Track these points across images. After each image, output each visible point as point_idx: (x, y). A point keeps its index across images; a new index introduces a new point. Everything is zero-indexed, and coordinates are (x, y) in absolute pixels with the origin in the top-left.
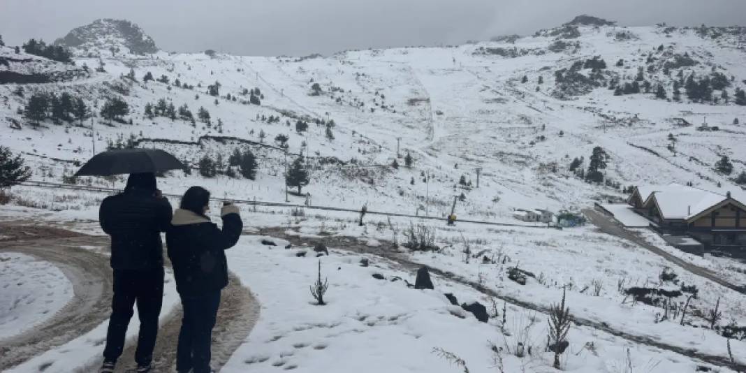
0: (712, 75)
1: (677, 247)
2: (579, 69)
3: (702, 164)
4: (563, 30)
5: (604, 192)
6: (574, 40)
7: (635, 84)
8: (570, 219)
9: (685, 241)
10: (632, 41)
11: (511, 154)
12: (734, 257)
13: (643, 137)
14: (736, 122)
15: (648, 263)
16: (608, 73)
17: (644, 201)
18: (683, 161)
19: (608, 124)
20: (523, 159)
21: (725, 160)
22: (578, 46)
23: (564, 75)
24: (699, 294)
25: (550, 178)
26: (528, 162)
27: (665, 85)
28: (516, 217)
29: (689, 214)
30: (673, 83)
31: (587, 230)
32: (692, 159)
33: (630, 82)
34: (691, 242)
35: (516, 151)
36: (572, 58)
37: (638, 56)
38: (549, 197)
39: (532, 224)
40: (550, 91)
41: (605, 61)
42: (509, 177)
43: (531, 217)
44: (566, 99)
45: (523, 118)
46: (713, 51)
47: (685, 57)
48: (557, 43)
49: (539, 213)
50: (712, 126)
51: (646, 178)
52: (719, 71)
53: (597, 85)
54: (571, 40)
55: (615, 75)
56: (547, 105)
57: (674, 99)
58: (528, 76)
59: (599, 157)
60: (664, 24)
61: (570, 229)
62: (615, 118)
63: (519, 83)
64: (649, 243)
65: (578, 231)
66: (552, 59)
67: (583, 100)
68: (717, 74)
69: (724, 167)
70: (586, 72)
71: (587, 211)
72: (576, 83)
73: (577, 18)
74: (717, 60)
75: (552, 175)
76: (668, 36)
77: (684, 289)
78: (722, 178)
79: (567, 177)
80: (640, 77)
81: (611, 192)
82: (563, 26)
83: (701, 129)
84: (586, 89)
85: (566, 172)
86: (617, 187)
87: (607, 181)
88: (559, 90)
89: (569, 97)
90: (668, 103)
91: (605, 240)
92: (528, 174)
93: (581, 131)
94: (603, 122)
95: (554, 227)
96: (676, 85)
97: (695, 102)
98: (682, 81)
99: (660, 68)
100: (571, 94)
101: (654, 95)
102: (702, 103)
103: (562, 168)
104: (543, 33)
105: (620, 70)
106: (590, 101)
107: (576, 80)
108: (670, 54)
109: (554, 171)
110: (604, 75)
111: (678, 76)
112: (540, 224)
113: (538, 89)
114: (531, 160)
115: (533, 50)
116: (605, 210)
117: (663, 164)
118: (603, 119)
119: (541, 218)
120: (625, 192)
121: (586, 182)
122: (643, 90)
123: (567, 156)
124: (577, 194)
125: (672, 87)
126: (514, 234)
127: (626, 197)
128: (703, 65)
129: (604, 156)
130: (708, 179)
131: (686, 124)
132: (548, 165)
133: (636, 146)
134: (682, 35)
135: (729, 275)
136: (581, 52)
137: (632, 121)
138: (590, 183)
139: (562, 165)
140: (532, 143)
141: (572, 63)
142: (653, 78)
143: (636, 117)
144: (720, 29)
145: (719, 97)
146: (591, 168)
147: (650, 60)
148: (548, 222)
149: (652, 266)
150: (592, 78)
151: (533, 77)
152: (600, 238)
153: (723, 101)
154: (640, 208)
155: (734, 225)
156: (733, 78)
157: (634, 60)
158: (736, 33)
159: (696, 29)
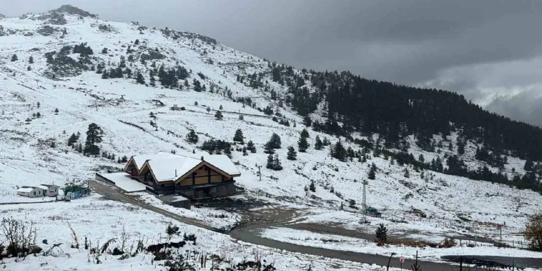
0: (176, 67)
1: (171, 204)
2: (68, 53)
3: (177, 136)
4: (49, 16)
5: (102, 164)
6: (62, 27)
7: (119, 70)
8: (76, 191)
9: (176, 199)
10: (112, 34)
11: (6, 131)
12: (210, 206)
13: (130, 116)
14: (196, 104)
15: (152, 221)
16: (94, 58)
17: (139, 169)
18: (163, 135)
19: (100, 104)
20: (21, 136)
21: (193, 132)
22: (65, 32)
23: (54, 57)
24: (197, 241)
25: (51, 153)
26: (25, 138)
27: (143, 72)
28: (22, 195)
29: (176, 176)
30: (149, 72)
31: (93, 199)
32: (169, 132)
33: (114, 68)
34: (181, 198)
35: (11, 128)
36: (60, 42)
37: (119, 47)
38: (51, 171)
39: (40, 199)
40: (42, 71)
41: (92, 48)
42: (7, 155)
43: (37, 193)
44: (58, 80)
45: (16, 95)
46: (175, 49)
47: (156, 52)
48: (45, 27)
49: (45, 188)
50: (180, 107)
51: (136, 149)
52: (181, 65)
53: (86, 69)
54: (57, 26)
55: (102, 61)
56: (40, 84)
57: (151, 84)
58: (18, 56)
59: (94, 132)
60: (137, 23)
61: (77, 201)
62: (104, 99)
63: (9, 61)
64: (149, 204)
65: (86, 201)
66: (41, 41)
67: (74, 81)
68: (180, 68)
69: (193, 138)
70: (75, 57)
71: (89, 182)
72: (67, 65)
73: (63, 6)
74: (179, 57)
75: (51, 150)
76: (141, 33)
77: (186, 238)
78: (191, 147)
79: (66, 152)
80: (122, 65)
81: (108, 163)
82: (49, 12)
83: (173, 109)
84: (76, 72)
85: (65, 147)
86: (112, 158)
87: (104, 153)
88: (51, 70)
89: (61, 78)
90: (146, 87)
91: (111, 206)
92: (28, 150)
93: (74, 109)
94: (95, 101)
95: (62, 200)
96: (152, 74)
97: (167, 87)
98: (156, 70)
99: (138, 58)
100: (62, 75)
101: (135, 80)
102: (171, 89)
103: (60, 143)
104: (29, 16)
105: (105, 58)
106: (81, 83)
107: (66, 62)
108: (145, 48)
109: (53, 146)
110: (92, 60)
111: (152, 66)
112: (47, 199)
113: (29, 69)
114: (29, 136)
115: (21, 31)
116: (106, 179)
117: (148, 137)
118: (94, 99)
119: (49, 192)
120: (119, 162)
121: (84, 155)
122: (126, 75)
123: (64, 132)
124: (78, 166)
125: (148, 75)
126: (23, 212)
127: (123, 166)
128: (170, 59)
129: (99, 131)
130: (182, 147)
131: (162, 104)
132: (47, 141)
133: (125, 123)
134: (152, 33)
135: (211, 221)
136: (69, 38)
137: (118, 101)
138: (88, 156)
139: (61, 141)
140: (28, 120)
141: (62, 46)
142: (133, 66)
143: (122, 98)
144: (179, 33)
145: (183, 85)
146: (87, 143)
147: (129, 51)
148: (56, 196)
149: (156, 223)
150: (80, 62)
151: (23, 57)
152: (107, 205)
153: (185, 88)
154: (137, 175)
155: (207, 182)
156: (191, 71)
157: (116, 50)
158: (190, 37)
159: (162, 30)
